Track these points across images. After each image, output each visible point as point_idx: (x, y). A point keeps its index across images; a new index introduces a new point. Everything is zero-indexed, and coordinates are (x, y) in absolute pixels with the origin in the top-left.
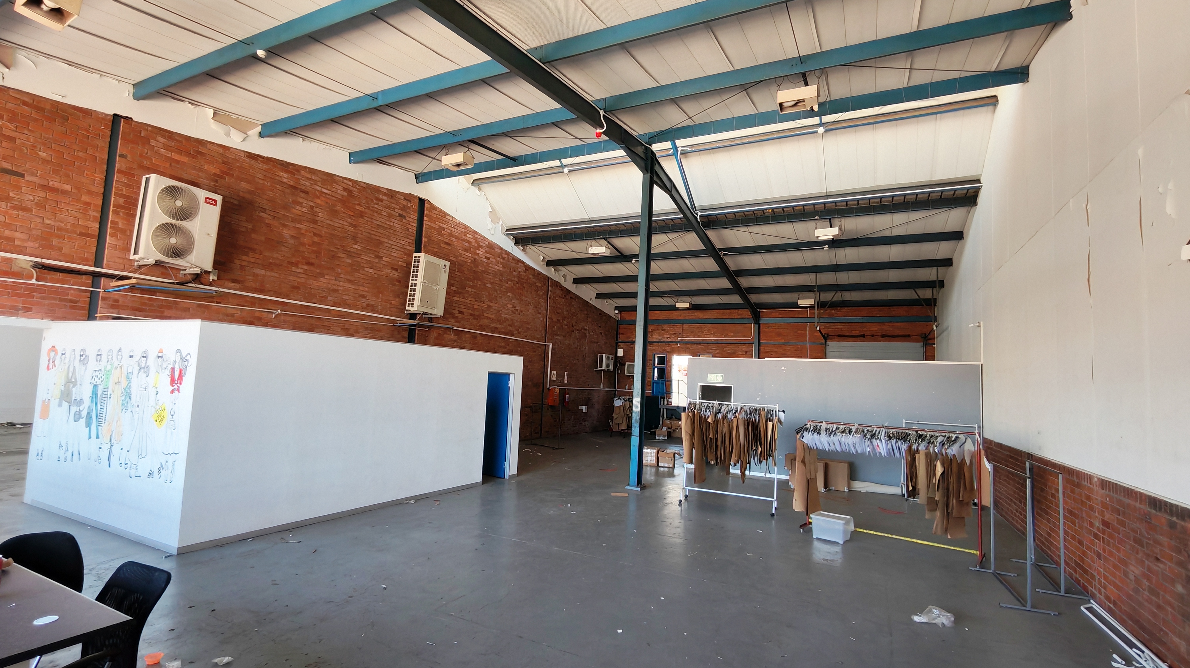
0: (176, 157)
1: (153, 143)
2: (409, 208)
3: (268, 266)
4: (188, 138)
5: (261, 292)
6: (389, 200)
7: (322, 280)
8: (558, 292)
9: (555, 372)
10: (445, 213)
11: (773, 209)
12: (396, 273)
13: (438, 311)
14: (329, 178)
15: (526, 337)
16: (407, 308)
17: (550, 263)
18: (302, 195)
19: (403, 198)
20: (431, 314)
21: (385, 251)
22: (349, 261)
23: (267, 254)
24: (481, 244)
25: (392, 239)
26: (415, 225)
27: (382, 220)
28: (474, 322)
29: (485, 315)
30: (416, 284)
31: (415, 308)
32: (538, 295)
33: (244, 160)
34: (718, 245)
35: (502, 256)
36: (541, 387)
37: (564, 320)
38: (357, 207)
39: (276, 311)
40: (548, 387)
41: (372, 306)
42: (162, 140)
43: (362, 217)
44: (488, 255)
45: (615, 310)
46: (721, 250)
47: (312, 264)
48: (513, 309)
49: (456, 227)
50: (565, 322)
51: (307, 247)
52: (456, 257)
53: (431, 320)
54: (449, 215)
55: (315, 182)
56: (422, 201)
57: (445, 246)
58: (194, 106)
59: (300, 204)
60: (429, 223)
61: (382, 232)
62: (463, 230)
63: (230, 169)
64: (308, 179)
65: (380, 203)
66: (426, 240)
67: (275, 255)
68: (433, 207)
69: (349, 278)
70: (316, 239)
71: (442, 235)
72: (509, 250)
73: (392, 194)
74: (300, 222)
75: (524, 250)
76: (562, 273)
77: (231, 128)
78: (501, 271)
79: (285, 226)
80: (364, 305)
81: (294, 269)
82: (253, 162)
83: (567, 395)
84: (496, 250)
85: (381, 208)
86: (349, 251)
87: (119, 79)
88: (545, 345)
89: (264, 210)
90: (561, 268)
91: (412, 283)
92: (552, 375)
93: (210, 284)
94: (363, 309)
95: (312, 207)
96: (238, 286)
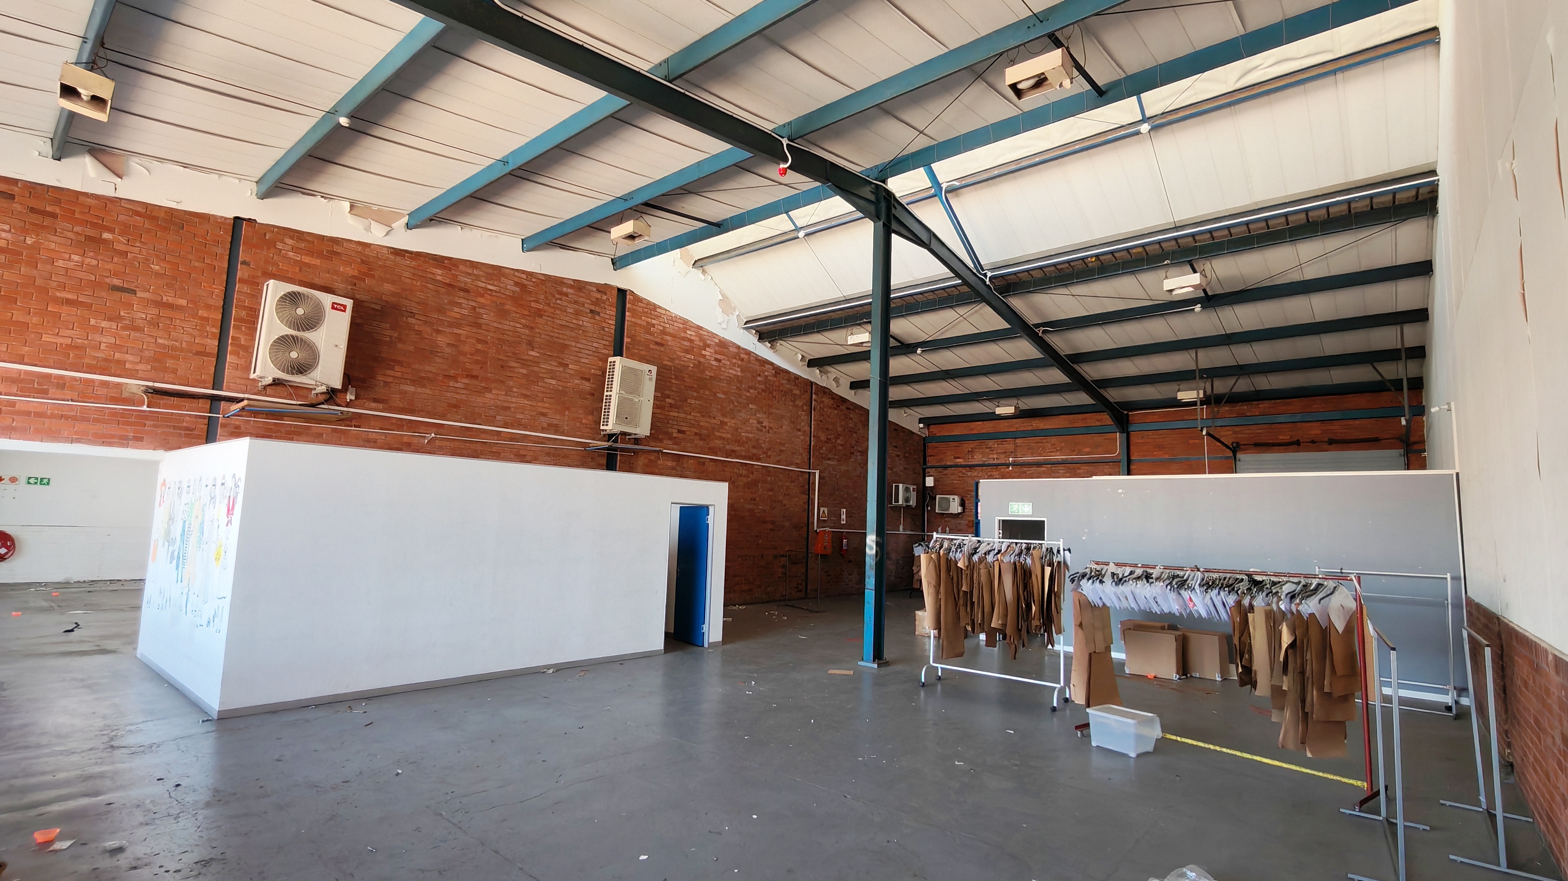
0: (307, 259)
1: (280, 246)
2: (604, 302)
3: (419, 381)
4: (322, 238)
5: (412, 412)
6: (577, 293)
7: (488, 395)
8: (826, 400)
9: (826, 510)
10: (654, 305)
11: (1097, 256)
12: (587, 384)
13: (643, 429)
14: (496, 272)
15: (778, 462)
16: (602, 428)
17: (812, 363)
18: (462, 294)
19: (595, 289)
20: (635, 434)
21: (572, 357)
22: (524, 371)
23: (417, 366)
24: (708, 342)
25: (581, 341)
26: (613, 322)
27: (567, 319)
28: (701, 443)
29: (717, 434)
30: (610, 396)
31: (611, 425)
32: (796, 406)
33: (388, 257)
34: (1032, 319)
35: (740, 356)
36: (805, 528)
37: (837, 438)
38: (533, 304)
39: (429, 435)
40: (815, 529)
41: (556, 426)
42: (289, 241)
43: (541, 316)
44: (719, 357)
45: (919, 423)
46: (1038, 326)
47: (475, 377)
48: (759, 426)
49: (670, 322)
50: (839, 441)
51: (469, 356)
52: (672, 360)
53: (637, 441)
54: (660, 307)
55: (478, 278)
56: (622, 293)
57: (657, 347)
58: (326, 200)
59: (459, 305)
60: (633, 320)
61: (567, 333)
62: (681, 326)
63: (370, 269)
64: (469, 274)
65: (564, 298)
66: (629, 340)
67: (427, 368)
68: (638, 299)
69: (524, 392)
70: (480, 346)
71: (651, 334)
72: (751, 348)
73: (580, 286)
74: (458, 326)
75: (772, 347)
76: (832, 376)
77: (372, 221)
78: (739, 376)
79: (438, 332)
80: (545, 425)
81: (451, 384)
82: (398, 259)
83: (844, 541)
84: (731, 349)
85: (565, 304)
86: (525, 360)
87: (240, 177)
88: (809, 473)
89: (413, 315)
90: (829, 369)
91: (607, 396)
92: (819, 512)
93: (348, 405)
94: (543, 430)
95: (474, 308)
96: (381, 406)
